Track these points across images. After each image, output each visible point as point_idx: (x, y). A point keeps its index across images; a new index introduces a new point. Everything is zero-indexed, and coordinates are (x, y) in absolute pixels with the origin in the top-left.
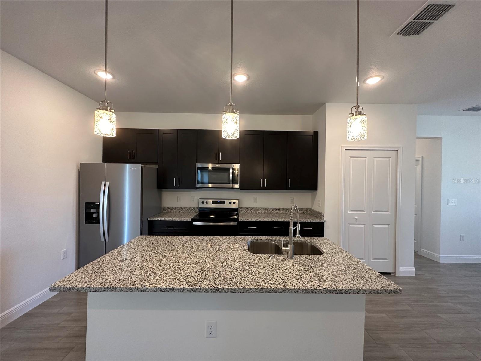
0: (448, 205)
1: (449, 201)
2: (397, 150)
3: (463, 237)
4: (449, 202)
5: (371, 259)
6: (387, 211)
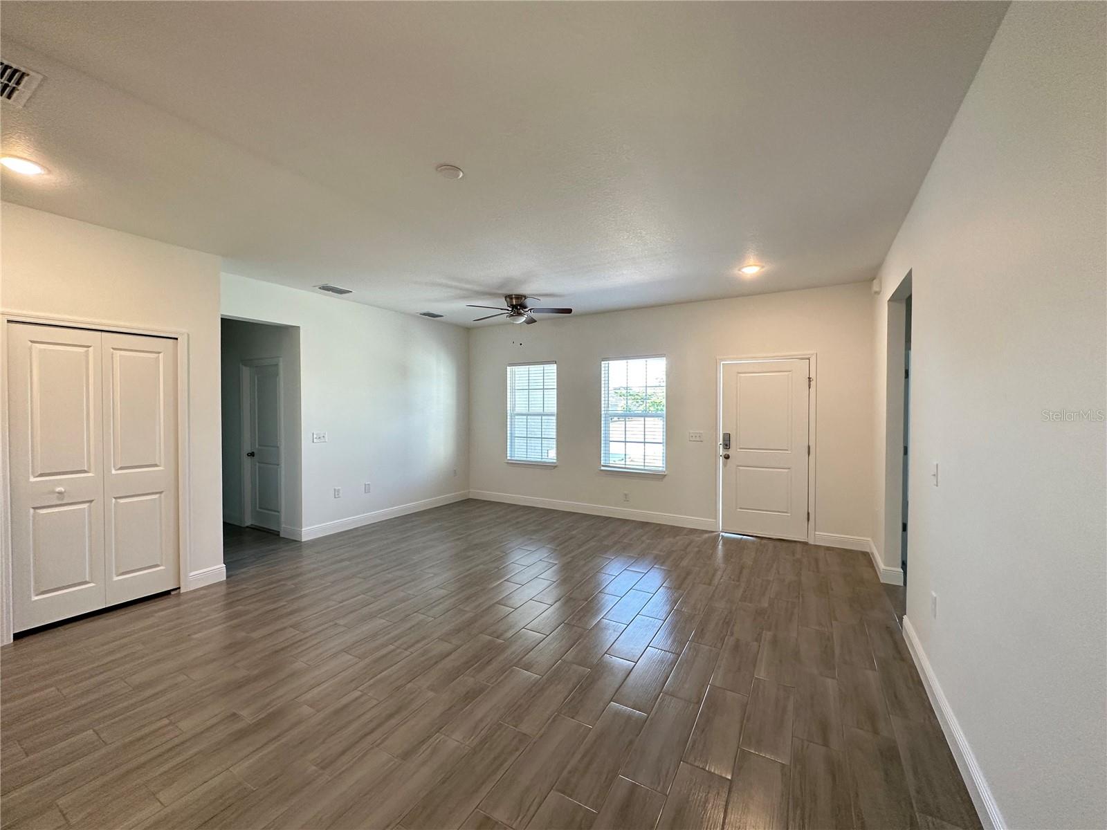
0: (313, 442)
1: (315, 436)
2: (177, 339)
3: (339, 490)
5: (114, 575)
6: (156, 465)
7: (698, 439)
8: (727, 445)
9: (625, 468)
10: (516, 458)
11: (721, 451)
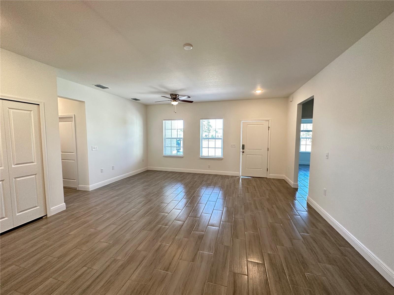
0: (92, 150)
1: (93, 147)
2: (39, 105)
3: (103, 170)
4: (93, 149)
5: (17, 213)
6: (33, 162)
7: (234, 146)
8: (243, 148)
9: (208, 157)
10: (166, 155)
11: (241, 150)
